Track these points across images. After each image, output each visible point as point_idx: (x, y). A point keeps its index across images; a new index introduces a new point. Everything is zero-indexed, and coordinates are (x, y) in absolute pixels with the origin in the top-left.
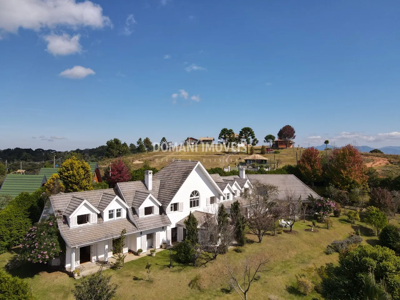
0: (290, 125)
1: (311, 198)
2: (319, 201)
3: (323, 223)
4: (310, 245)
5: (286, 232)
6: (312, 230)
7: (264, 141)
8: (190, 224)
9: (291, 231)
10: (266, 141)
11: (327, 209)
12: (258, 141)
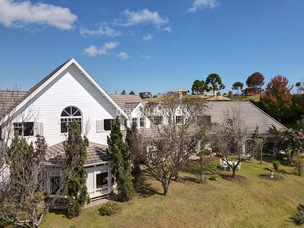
0: (259, 72)
1: (273, 131)
2: (286, 133)
3: (292, 166)
4: (265, 203)
5: (224, 177)
6: (272, 177)
7: (232, 88)
9: (233, 176)
10: (234, 88)
11: (299, 145)
12: (224, 87)
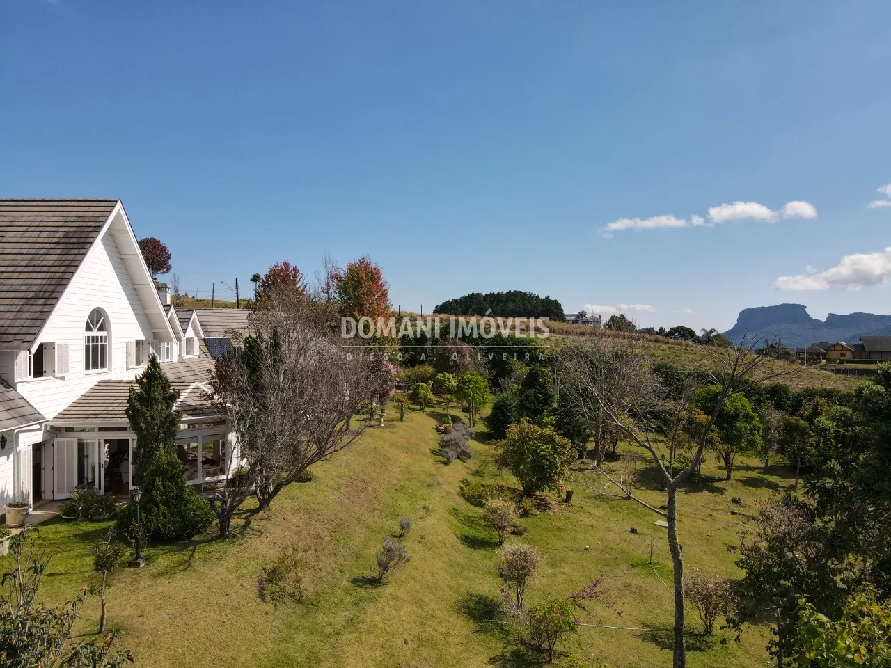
0: (157, 238)
6: (383, 425)
8: (156, 400)
